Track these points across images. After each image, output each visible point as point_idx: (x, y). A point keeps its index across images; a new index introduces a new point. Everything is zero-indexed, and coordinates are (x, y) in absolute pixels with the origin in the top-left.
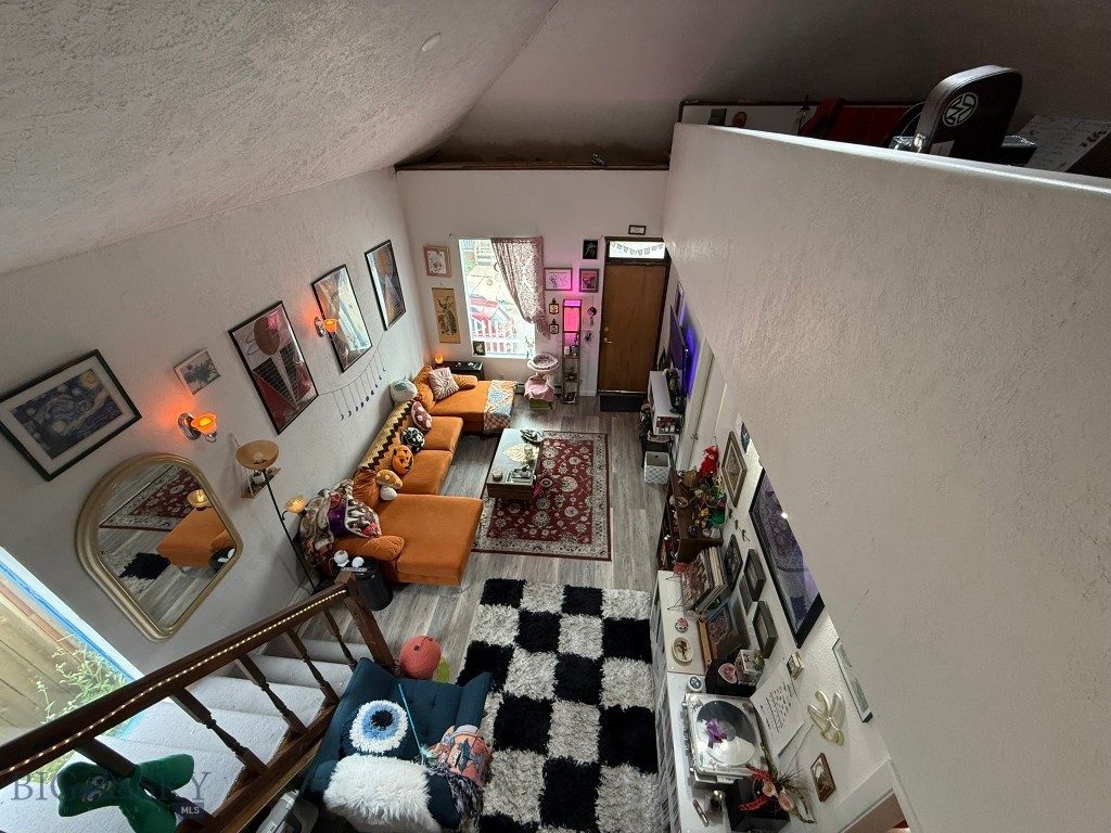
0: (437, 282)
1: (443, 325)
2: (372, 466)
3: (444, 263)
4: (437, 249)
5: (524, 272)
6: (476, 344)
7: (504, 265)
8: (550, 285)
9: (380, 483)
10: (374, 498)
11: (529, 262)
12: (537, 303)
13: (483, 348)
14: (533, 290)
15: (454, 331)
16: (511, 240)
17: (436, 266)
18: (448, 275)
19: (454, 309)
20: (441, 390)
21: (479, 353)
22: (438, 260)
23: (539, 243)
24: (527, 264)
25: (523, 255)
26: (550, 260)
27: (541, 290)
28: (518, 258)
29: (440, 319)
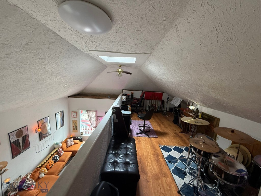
0: (74, 119)
1: (74, 128)
2: (40, 167)
3: (76, 115)
4: (75, 112)
5: (93, 117)
6: (81, 133)
7: (89, 116)
8: (98, 120)
9: (40, 172)
10: (37, 177)
11: (94, 115)
12: (95, 124)
13: (83, 133)
14: (95, 121)
15: (76, 129)
16: (91, 111)
17: (74, 115)
18: (76, 117)
19: (77, 125)
20: (69, 145)
21: (82, 135)
22: (75, 114)
23: (96, 112)
24: (94, 116)
25: (93, 114)
26: (98, 115)
27: (96, 121)
28: (92, 114)
29: (73, 127)
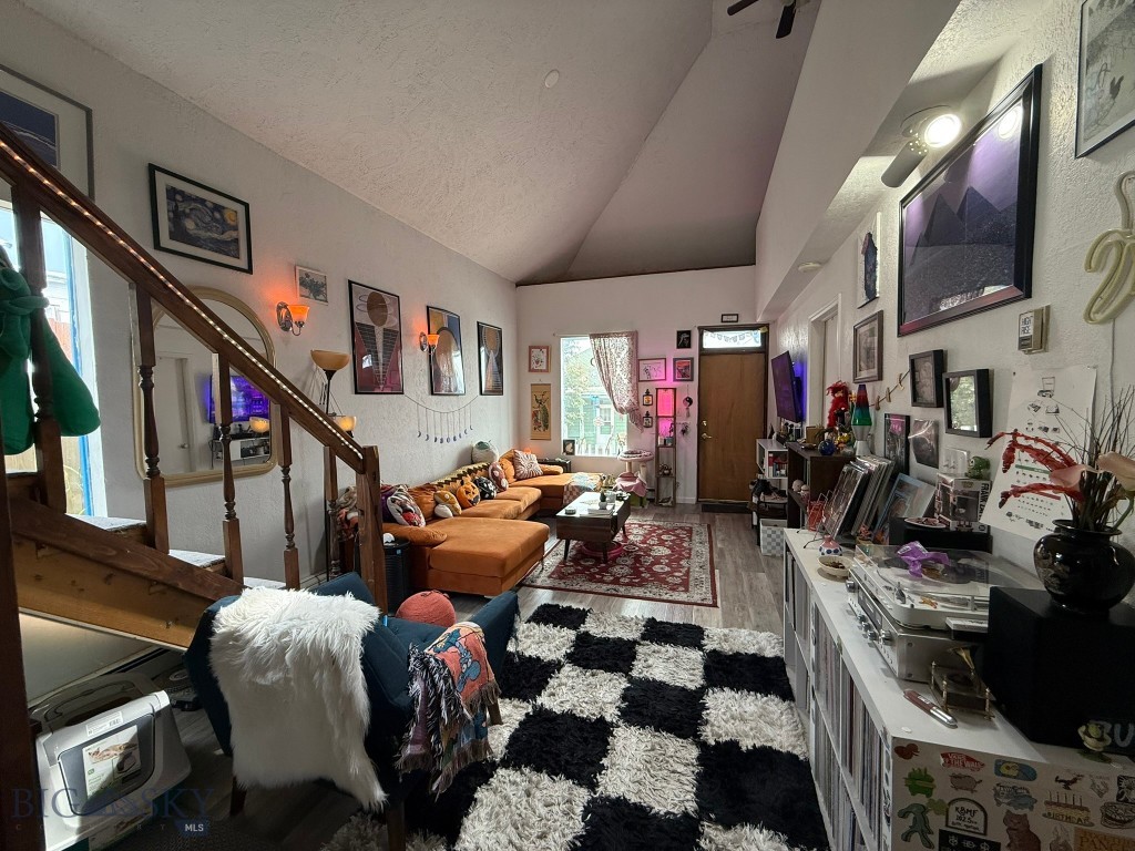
0: (536, 378)
1: (536, 421)
2: (440, 485)
3: (545, 360)
4: (540, 348)
5: (618, 363)
6: (566, 443)
7: (600, 358)
8: (643, 376)
11: (624, 354)
12: (630, 394)
14: (626, 381)
15: (546, 427)
16: (607, 335)
17: (537, 362)
18: (547, 371)
19: (550, 405)
20: (524, 470)
21: (568, 454)
22: (541, 357)
23: (634, 337)
24: (622, 356)
25: (619, 347)
26: (644, 352)
27: (634, 381)
28: (613, 351)
29: (535, 414)
